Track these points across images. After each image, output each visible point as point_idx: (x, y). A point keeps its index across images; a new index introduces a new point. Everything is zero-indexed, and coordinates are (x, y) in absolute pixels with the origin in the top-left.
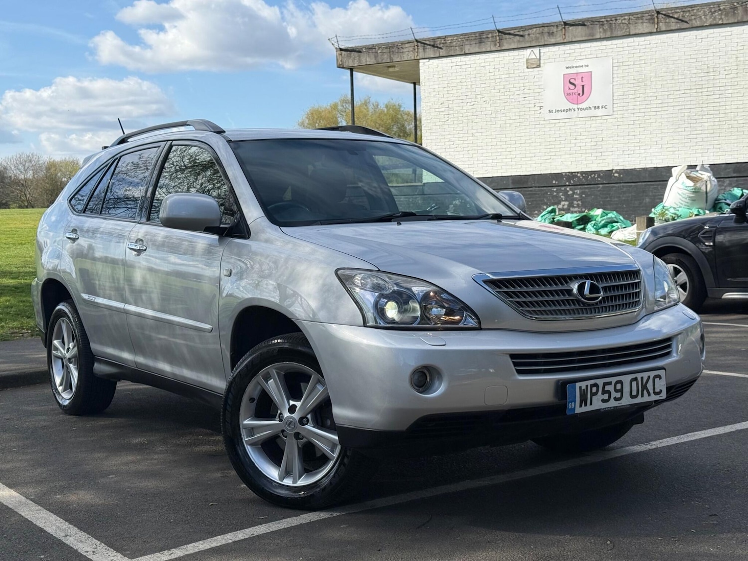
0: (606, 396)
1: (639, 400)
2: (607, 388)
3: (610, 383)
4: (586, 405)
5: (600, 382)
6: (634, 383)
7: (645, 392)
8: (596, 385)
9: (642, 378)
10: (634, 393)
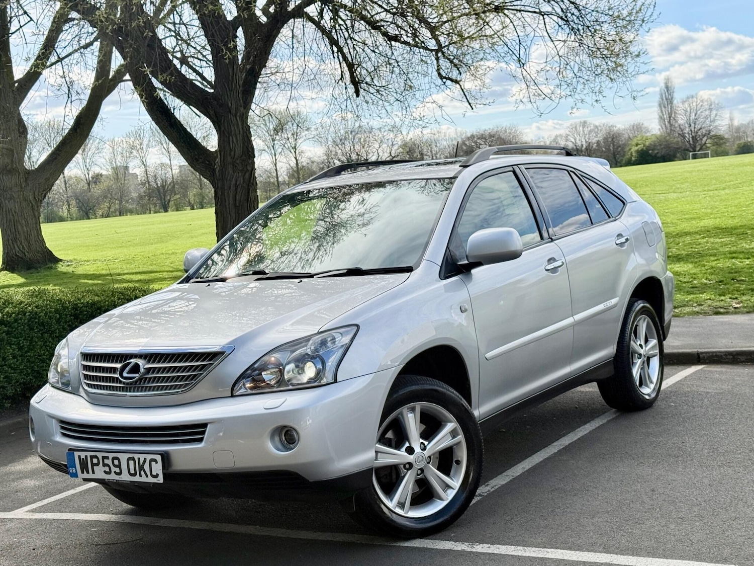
0: (107, 469)
1: (137, 479)
2: (106, 461)
3: (107, 458)
4: (88, 472)
5: (100, 455)
6: (131, 463)
7: (142, 472)
8: (96, 457)
9: (139, 459)
10: (132, 471)
